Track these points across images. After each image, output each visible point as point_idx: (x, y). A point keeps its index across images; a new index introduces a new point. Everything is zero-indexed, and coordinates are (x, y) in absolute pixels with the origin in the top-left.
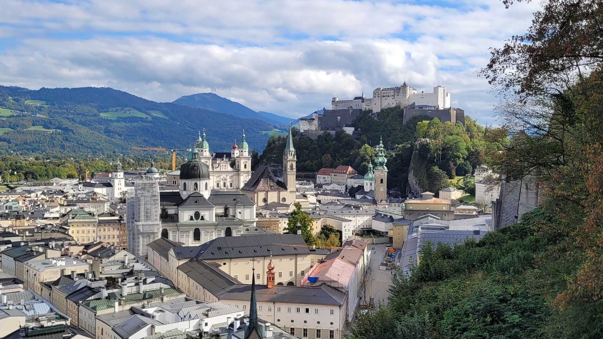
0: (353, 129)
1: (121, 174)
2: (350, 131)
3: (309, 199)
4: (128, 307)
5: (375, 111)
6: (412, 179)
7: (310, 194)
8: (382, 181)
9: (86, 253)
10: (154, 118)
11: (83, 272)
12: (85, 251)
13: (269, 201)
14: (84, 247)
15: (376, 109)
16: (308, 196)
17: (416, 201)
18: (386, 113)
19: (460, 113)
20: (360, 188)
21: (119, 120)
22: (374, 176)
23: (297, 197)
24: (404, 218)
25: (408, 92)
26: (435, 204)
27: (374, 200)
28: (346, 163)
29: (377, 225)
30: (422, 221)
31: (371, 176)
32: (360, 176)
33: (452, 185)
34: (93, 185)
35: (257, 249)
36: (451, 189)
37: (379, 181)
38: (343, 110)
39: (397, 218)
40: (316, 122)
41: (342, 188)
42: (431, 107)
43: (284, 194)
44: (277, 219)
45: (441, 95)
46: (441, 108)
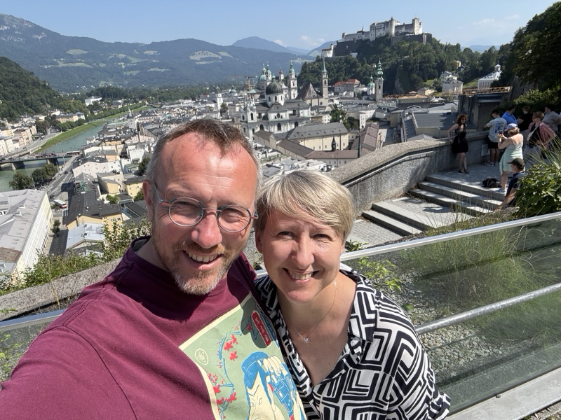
0: (357, 54)
1: (220, 95)
2: (354, 55)
4: (265, 164)
5: (371, 40)
6: (397, 84)
8: (380, 87)
10: (223, 57)
13: (313, 105)
15: (372, 38)
17: (405, 98)
18: (379, 40)
19: (429, 36)
20: (364, 93)
21: (202, 60)
22: (374, 84)
23: (329, 101)
24: (397, 109)
25: (395, 24)
26: (418, 99)
27: (375, 100)
28: (353, 78)
29: (379, 115)
30: (411, 109)
31: (372, 84)
32: (363, 85)
33: (426, 86)
34: (205, 103)
35: (319, 132)
36: (425, 88)
37: (378, 87)
38: (350, 41)
39: (392, 109)
40: (332, 51)
41: (352, 94)
42: (409, 33)
43: (321, 100)
44: (321, 115)
45: (416, 25)
46: (416, 33)
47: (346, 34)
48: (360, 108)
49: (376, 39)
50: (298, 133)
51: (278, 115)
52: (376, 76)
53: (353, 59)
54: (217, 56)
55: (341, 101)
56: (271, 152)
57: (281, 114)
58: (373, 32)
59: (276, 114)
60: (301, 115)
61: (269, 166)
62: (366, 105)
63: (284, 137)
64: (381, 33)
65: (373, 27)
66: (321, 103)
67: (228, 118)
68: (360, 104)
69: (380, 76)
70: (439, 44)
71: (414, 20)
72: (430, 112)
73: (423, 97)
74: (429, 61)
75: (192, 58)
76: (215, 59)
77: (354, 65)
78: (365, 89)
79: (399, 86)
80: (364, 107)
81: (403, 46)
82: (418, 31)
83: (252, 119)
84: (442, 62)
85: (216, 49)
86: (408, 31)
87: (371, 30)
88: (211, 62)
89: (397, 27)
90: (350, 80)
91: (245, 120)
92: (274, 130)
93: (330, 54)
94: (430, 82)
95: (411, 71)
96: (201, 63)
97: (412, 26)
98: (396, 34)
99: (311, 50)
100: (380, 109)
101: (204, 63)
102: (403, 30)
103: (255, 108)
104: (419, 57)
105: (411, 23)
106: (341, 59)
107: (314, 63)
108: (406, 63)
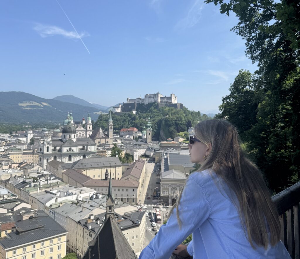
0: (136, 111)
1: (31, 132)
2: (134, 112)
4: (43, 190)
5: (145, 104)
7: (118, 140)
10: (44, 106)
11: (21, 175)
12: (19, 166)
13: (101, 143)
17: (165, 142)
18: (150, 105)
19: (181, 105)
20: (140, 137)
21: (27, 106)
22: (146, 132)
23: (113, 141)
24: (160, 150)
25: (160, 96)
26: (173, 144)
27: (146, 142)
28: (133, 126)
29: (148, 153)
30: (168, 151)
31: (145, 132)
32: (140, 132)
33: (179, 136)
34: (18, 137)
35: (99, 164)
36: (179, 137)
37: (148, 134)
38: (131, 104)
39: (157, 149)
40: (120, 109)
41: (132, 137)
42: (169, 102)
43: (107, 140)
44: (105, 150)
45: (173, 98)
46: (173, 103)
47: (129, 99)
48: (135, 147)
49: (149, 104)
50: (82, 164)
51: (70, 149)
52: (147, 127)
53: (134, 114)
54: (39, 105)
55: (123, 141)
56: (54, 179)
57: (73, 148)
58: (146, 99)
59: (68, 148)
60: (89, 150)
61: (47, 192)
62: (139, 145)
63: (70, 167)
64: (152, 100)
65: (146, 96)
66: (108, 142)
67: (30, 150)
68: (136, 145)
69: (149, 127)
70: (187, 110)
71: (171, 95)
72: (181, 154)
73: (177, 143)
74: (181, 120)
75: (20, 105)
76: (38, 107)
77: (134, 119)
78: (140, 135)
79: (163, 134)
80: (138, 147)
81: (165, 109)
82: (174, 101)
83: (48, 151)
84: (189, 121)
85: (40, 100)
86: (169, 101)
87: (145, 98)
88: (35, 109)
89: (161, 98)
90: (131, 128)
91: (42, 152)
92: (65, 161)
93: (119, 110)
94: (181, 133)
95: (170, 126)
96: (26, 108)
97: (170, 98)
98: (161, 102)
99: (109, 107)
100: (149, 149)
101: (29, 109)
102: (165, 100)
103: (51, 142)
104: (174, 117)
105: (170, 96)
106: (125, 114)
107: (108, 115)
108: (166, 121)
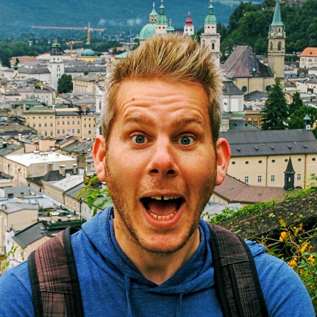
1: (59, 58)
3: (298, 88)
7: (299, 81)
9: (59, 148)
11: (72, 168)
12: (58, 146)
13: (251, 91)
14: (55, 141)
16: (297, 83)
23: (286, 85)
35: (258, 147)
43: (268, 82)
67: (71, 106)
